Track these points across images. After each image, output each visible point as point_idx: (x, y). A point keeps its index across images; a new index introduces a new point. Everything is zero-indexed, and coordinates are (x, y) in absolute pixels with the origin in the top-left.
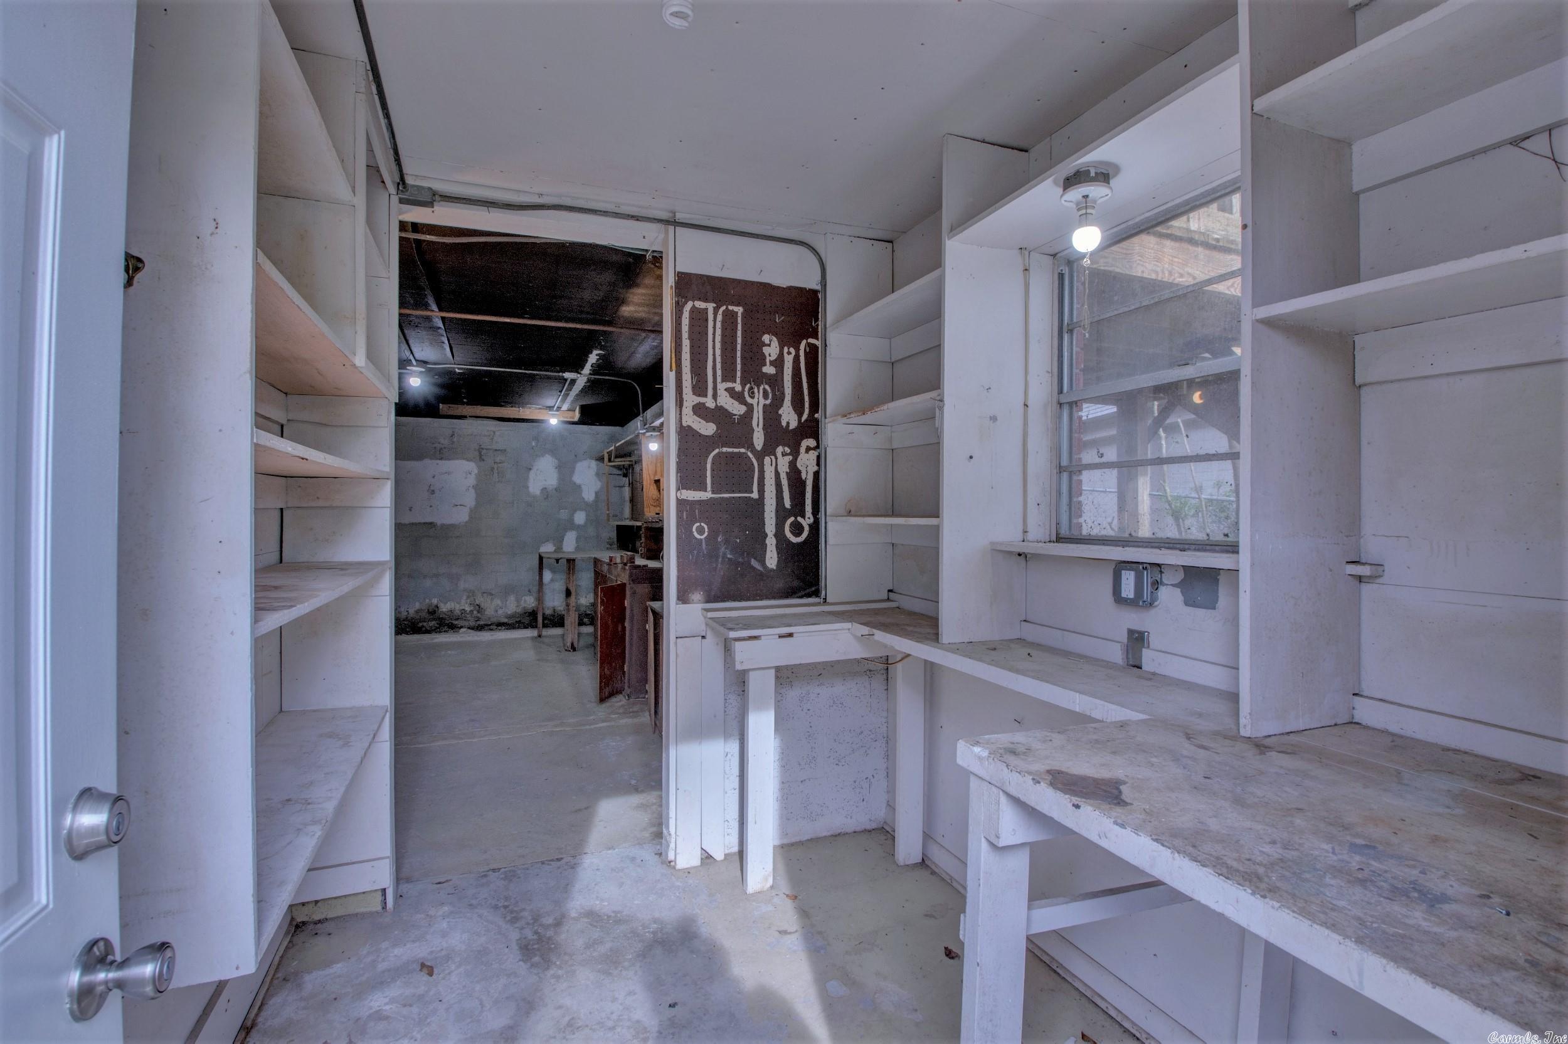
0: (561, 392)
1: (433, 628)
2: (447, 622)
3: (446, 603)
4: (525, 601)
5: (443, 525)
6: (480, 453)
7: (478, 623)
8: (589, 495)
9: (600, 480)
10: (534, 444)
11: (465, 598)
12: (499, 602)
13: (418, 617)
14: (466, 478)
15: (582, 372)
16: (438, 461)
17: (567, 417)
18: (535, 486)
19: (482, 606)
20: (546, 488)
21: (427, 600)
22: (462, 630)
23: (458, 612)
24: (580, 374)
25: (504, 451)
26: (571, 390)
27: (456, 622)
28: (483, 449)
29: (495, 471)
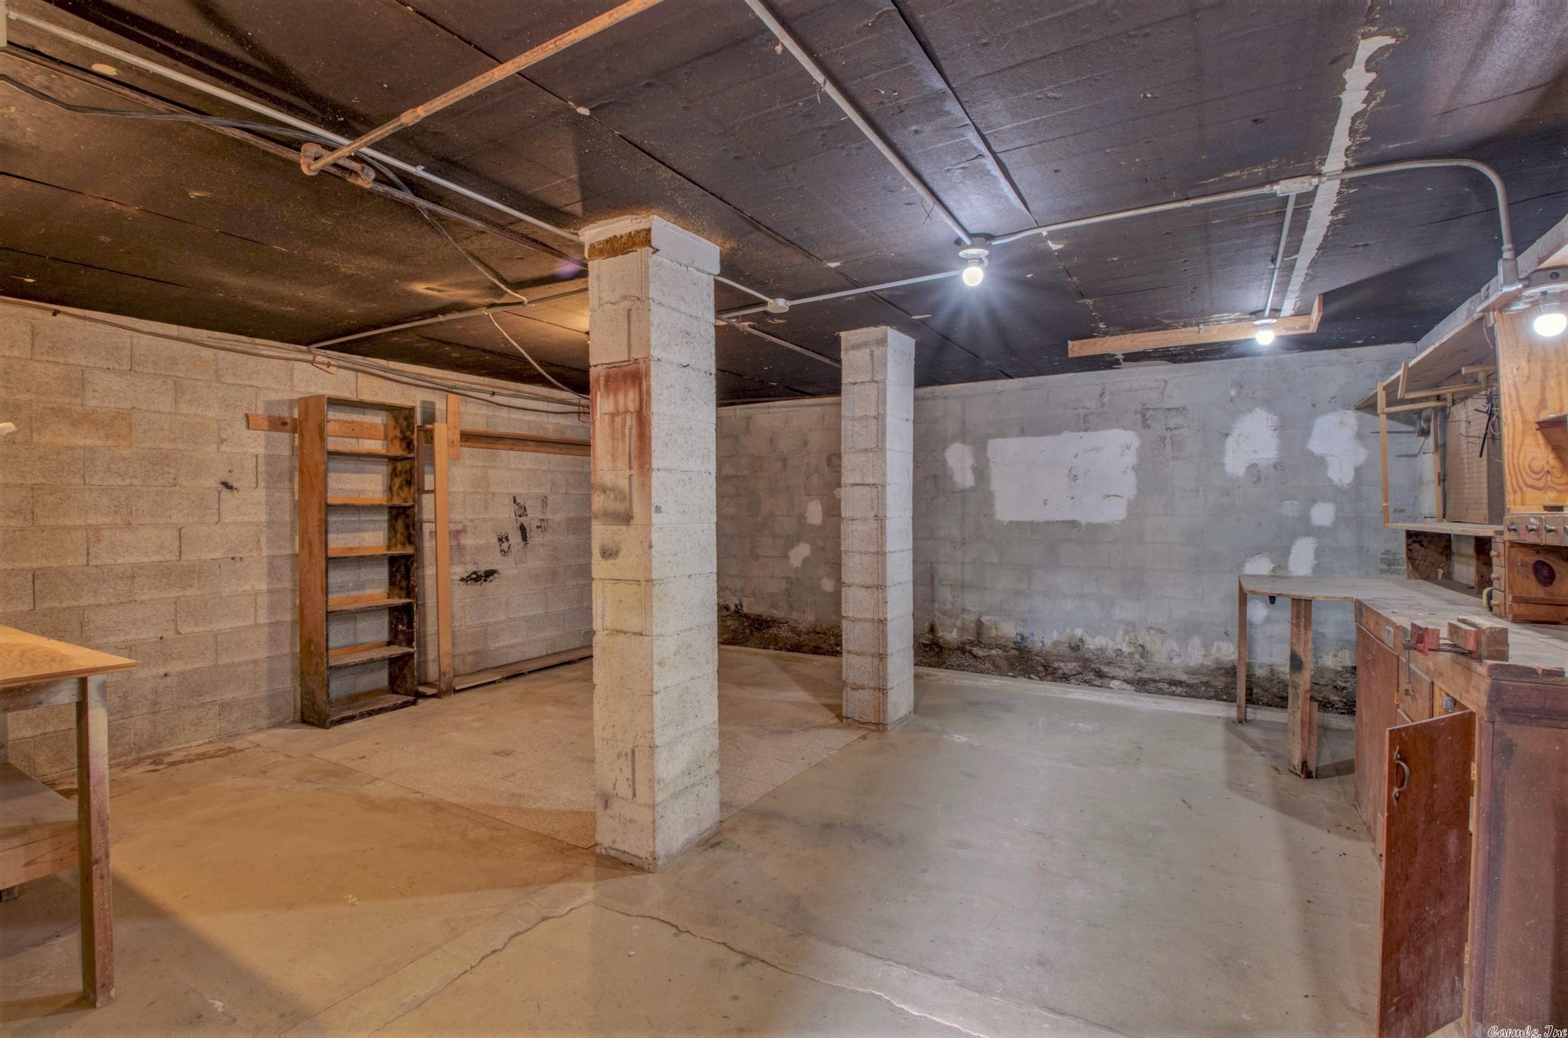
0: (1273, 261)
1: (1074, 673)
2: (1093, 666)
3: (1094, 637)
4: (1219, 649)
5: (1089, 525)
6: (1144, 415)
7: (1139, 674)
8: (1341, 473)
9: (1365, 446)
10: (1233, 393)
11: (1121, 632)
12: (1174, 645)
13: (1055, 652)
14: (1122, 455)
15: (1325, 169)
16: (1082, 434)
17: (1294, 329)
18: (1235, 462)
19: (1148, 647)
20: (1255, 465)
21: (1068, 630)
22: (1115, 684)
23: (1111, 652)
24: (1319, 174)
25: (1181, 410)
26: (1297, 252)
27: (1105, 669)
28: (1148, 409)
29: (1168, 441)
